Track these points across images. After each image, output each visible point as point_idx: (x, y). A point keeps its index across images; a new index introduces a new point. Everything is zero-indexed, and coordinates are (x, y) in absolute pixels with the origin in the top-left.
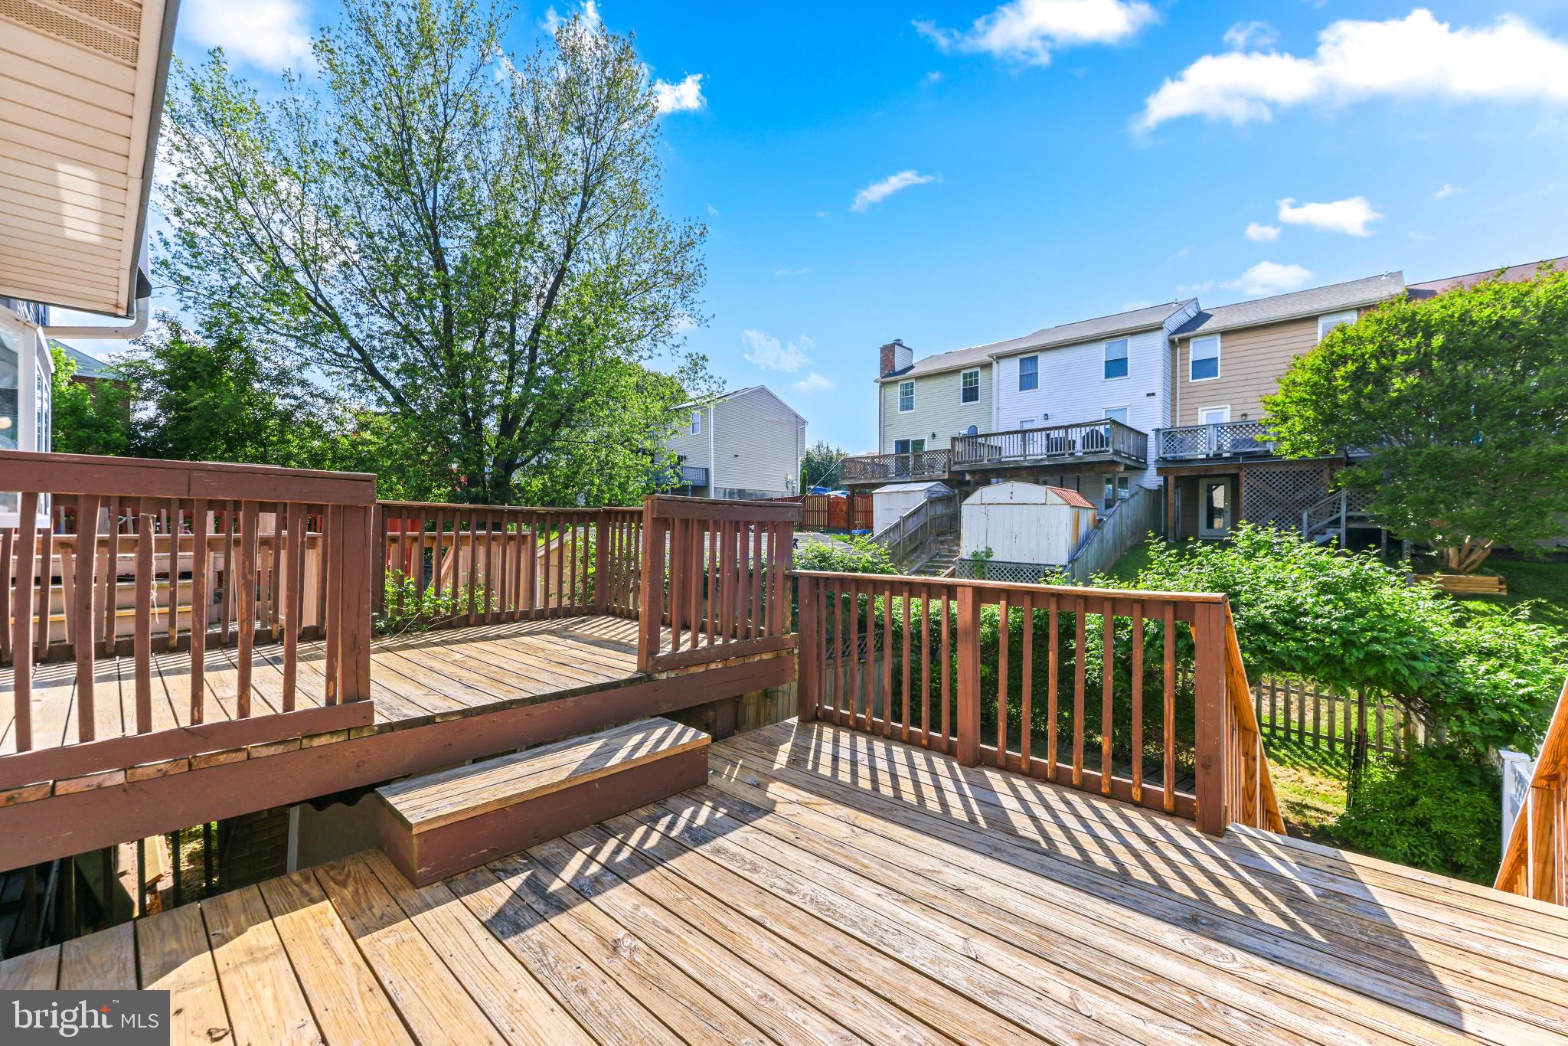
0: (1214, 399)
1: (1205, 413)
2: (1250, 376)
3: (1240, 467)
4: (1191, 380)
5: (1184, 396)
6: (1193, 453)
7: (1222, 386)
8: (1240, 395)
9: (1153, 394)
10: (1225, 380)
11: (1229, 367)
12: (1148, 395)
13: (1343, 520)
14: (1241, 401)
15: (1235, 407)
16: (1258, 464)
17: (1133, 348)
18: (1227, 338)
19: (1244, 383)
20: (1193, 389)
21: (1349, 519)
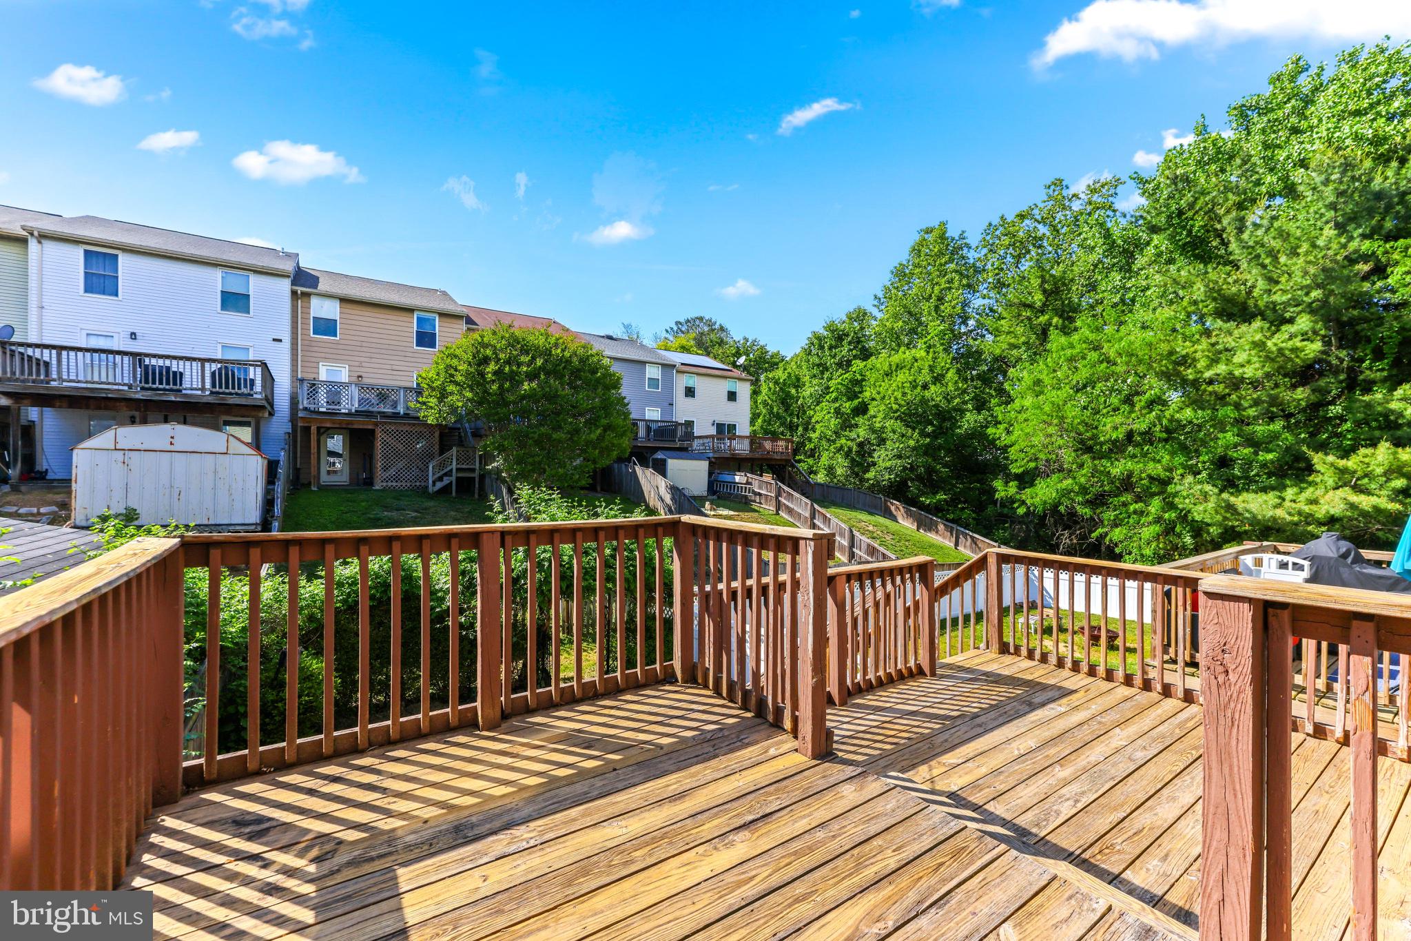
0: (334, 357)
1: (325, 368)
2: (364, 344)
3: (376, 424)
4: (312, 335)
5: (306, 348)
6: (337, 407)
7: (341, 347)
8: (357, 359)
9: (280, 341)
10: (342, 342)
11: (347, 332)
12: (274, 340)
13: (454, 471)
14: (357, 364)
15: (353, 369)
16: (390, 423)
17: (256, 286)
18: (344, 305)
19: (359, 349)
20: (314, 344)
21: (458, 470)
